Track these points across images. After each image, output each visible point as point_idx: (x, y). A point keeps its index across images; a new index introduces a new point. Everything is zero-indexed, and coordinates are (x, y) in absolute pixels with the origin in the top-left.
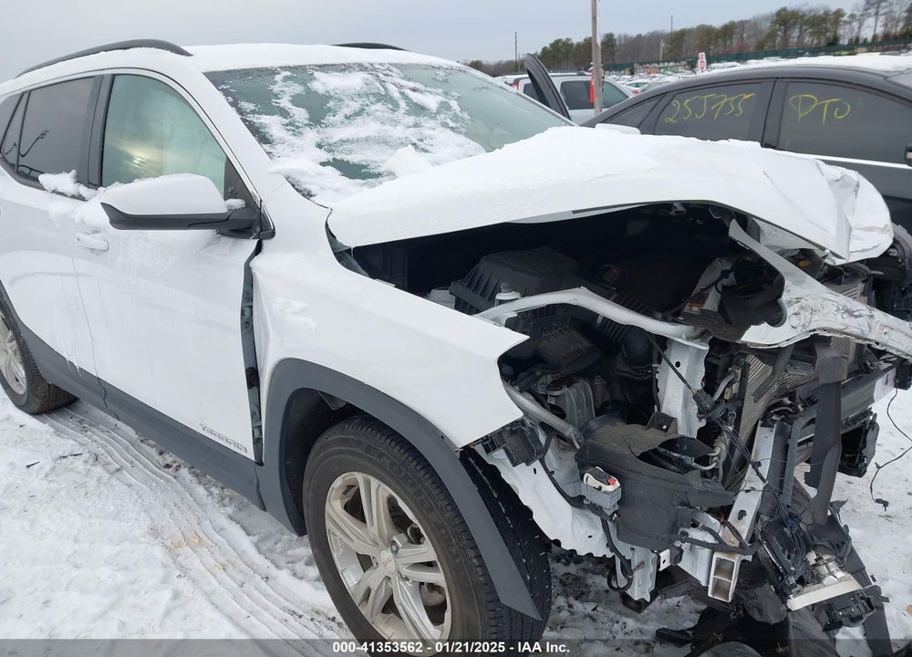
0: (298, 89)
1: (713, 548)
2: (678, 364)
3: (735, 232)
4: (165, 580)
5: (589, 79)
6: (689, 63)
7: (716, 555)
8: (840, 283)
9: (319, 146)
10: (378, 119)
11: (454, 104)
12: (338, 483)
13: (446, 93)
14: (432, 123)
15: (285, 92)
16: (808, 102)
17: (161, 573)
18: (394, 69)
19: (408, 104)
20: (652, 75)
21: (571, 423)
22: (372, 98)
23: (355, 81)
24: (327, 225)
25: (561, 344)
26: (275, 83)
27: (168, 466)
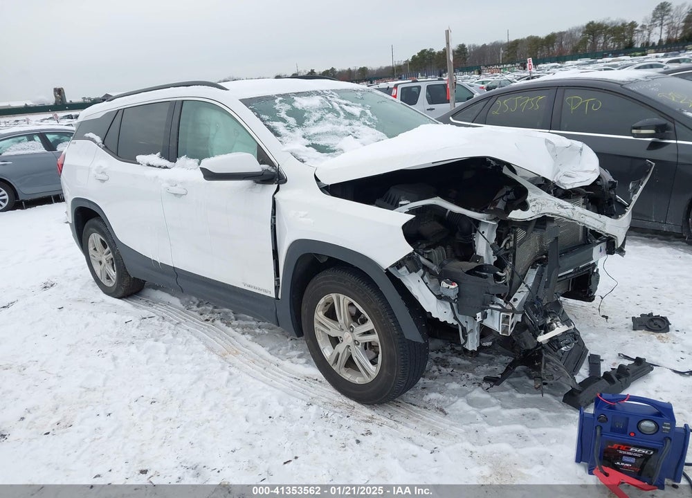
0: (288, 107)
1: (501, 311)
2: (483, 232)
3: (506, 171)
4: (223, 368)
5: (446, 82)
6: (522, 65)
7: (502, 314)
8: (570, 198)
9: (304, 137)
10: (330, 122)
11: (368, 112)
12: (322, 301)
13: (363, 106)
14: (358, 123)
15: (283, 109)
16: (576, 101)
17: (220, 365)
18: (334, 93)
19: (345, 113)
20: (495, 74)
21: (436, 264)
22: (326, 111)
23: (315, 101)
24: (315, 175)
25: (429, 227)
26: (276, 104)
27: (207, 320)
